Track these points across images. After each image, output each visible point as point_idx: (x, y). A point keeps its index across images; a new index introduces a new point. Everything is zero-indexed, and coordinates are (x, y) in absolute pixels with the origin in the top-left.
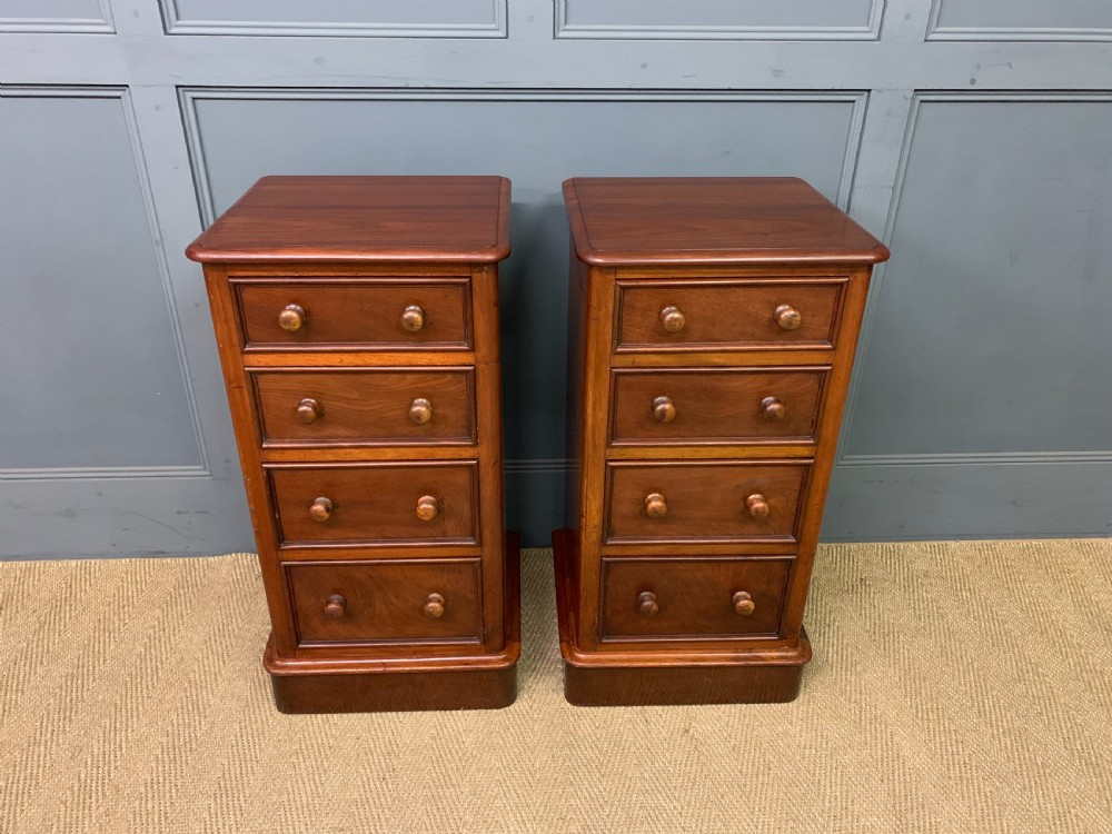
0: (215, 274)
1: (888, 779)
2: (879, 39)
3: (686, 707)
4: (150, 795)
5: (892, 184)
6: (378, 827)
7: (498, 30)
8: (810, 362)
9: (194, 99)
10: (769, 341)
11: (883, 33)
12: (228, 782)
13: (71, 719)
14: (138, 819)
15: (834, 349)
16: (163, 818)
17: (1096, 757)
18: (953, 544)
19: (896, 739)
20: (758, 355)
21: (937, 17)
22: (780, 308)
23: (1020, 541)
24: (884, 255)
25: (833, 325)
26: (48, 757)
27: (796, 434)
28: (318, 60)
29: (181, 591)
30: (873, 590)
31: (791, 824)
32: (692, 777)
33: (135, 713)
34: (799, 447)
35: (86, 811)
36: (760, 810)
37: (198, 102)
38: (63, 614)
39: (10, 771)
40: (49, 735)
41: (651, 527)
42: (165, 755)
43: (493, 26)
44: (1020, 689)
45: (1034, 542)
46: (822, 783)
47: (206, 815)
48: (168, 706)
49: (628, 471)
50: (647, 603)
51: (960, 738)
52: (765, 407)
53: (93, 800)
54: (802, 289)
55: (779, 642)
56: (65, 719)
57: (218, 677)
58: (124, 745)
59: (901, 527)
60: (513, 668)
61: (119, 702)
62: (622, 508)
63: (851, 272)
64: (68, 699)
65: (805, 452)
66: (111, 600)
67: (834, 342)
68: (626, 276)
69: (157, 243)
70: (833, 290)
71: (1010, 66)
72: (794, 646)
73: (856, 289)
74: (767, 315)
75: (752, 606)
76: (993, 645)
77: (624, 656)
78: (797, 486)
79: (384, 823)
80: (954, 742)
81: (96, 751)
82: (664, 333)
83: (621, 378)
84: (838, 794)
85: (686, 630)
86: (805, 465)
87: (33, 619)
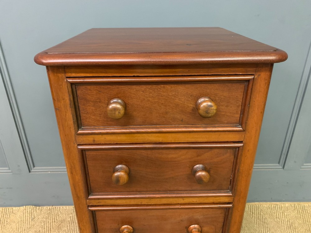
8: (226, 140)
10: (193, 125)
15: (244, 131)
20: (186, 134)
22: (201, 100)
24: (283, 57)
25: (243, 112)
27: (219, 189)
52: (196, 172)
54: (216, 86)
65: (227, 200)
67: (244, 125)
68: (74, 75)
70: (242, 86)
73: (260, 84)
74: (191, 105)
78: (221, 220)
83: (87, 153)
86: (226, 208)
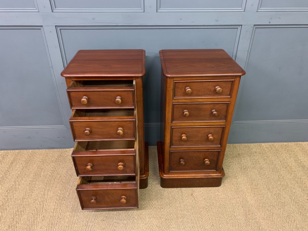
0: (68, 80)
1: (244, 207)
2: (244, 11)
3: (192, 188)
4: (54, 212)
5: (248, 50)
6: (113, 220)
7: (142, 10)
8: (224, 101)
9: (60, 29)
10: (214, 95)
11: (246, 9)
12: (74, 208)
13: (33, 192)
14: (52, 218)
15: (231, 98)
16: (58, 218)
17: (298, 201)
18: (263, 144)
19: (246, 196)
20: (211, 99)
21: (261, 5)
22: (217, 87)
23: (281, 143)
24: (244, 73)
25: (231, 91)
26: (28, 202)
27: (221, 119)
28: (93, 19)
29: (60, 158)
30: (241, 156)
31: (219, 218)
32: (193, 206)
33: (49, 191)
34: (221, 122)
35: (38, 216)
36: (211, 215)
37: (61, 30)
38: (29, 165)
39: (18, 206)
40: (27, 196)
41: (183, 143)
42: (58, 201)
43: (140, 9)
44: (279, 183)
45: (285, 143)
46: (227, 208)
47: (69, 217)
48: (57, 189)
49: (177, 129)
50: (182, 162)
51: (263, 196)
52: (213, 112)
53: (40, 213)
54: (222, 82)
55: (216, 172)
56: (31, 192)
57: (70, 181)
58: (47, 199)
59: (249, 140)
60: (147, 179)
61: (45, 188)
62: (175, 138)
63: (235, 78)
64: (32, 187)
65: (223, 124)
66: (41, 161)
67: (231, 96)
68: (176, 79)
69: (51, 67)
70: (231, 83)
71: (280, 18)
72: (220, 173)
73: (237, 82)
74: (213, 89)
75: (209, 163)
76: (272, 171)
77: (176, 175)
78: (221, 132)
79: (114, 219)
80: (261, 197)
81: (40, 200)
82: (186, 94)
83: (175, 105)
84: (231, 211)
85: (192, 169)
86: (223, 127)
87: (21, 166)
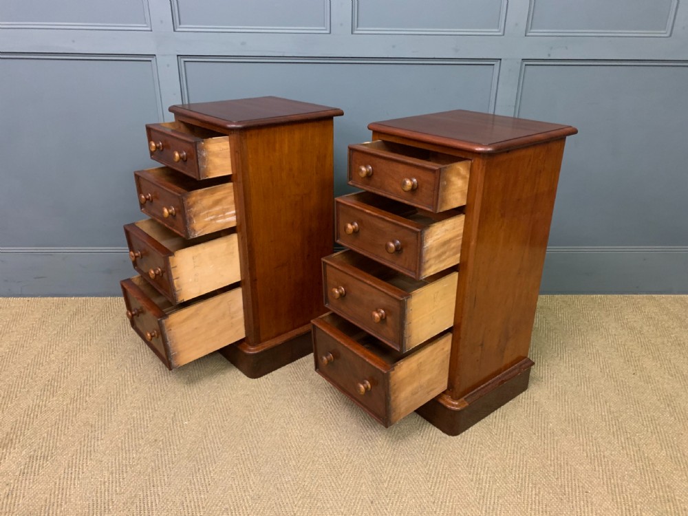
2: (504, 35)
7: (326, 30)
9: (185, 61)
11: (506, 32)
14: (151, 390)
21: (531, 24)
23: (592, 295)
26: (106, 368)
28: (243, 44)
35: (126, 387)
37: (186, 63)
38: (106, 317)
39: (88, 373)
40: (105, 361)
43: (324, 28)
53: (129, 383)
71: (567, 48)
81: (128, 367)
87: (91, 319)
